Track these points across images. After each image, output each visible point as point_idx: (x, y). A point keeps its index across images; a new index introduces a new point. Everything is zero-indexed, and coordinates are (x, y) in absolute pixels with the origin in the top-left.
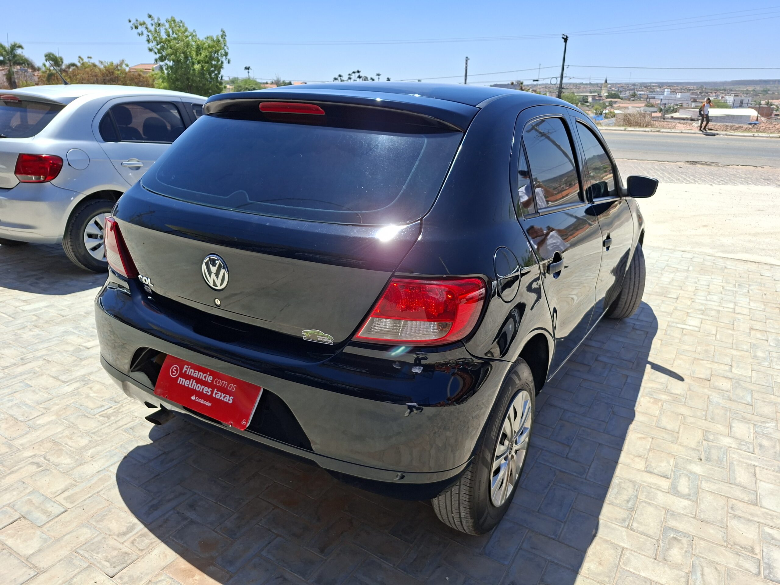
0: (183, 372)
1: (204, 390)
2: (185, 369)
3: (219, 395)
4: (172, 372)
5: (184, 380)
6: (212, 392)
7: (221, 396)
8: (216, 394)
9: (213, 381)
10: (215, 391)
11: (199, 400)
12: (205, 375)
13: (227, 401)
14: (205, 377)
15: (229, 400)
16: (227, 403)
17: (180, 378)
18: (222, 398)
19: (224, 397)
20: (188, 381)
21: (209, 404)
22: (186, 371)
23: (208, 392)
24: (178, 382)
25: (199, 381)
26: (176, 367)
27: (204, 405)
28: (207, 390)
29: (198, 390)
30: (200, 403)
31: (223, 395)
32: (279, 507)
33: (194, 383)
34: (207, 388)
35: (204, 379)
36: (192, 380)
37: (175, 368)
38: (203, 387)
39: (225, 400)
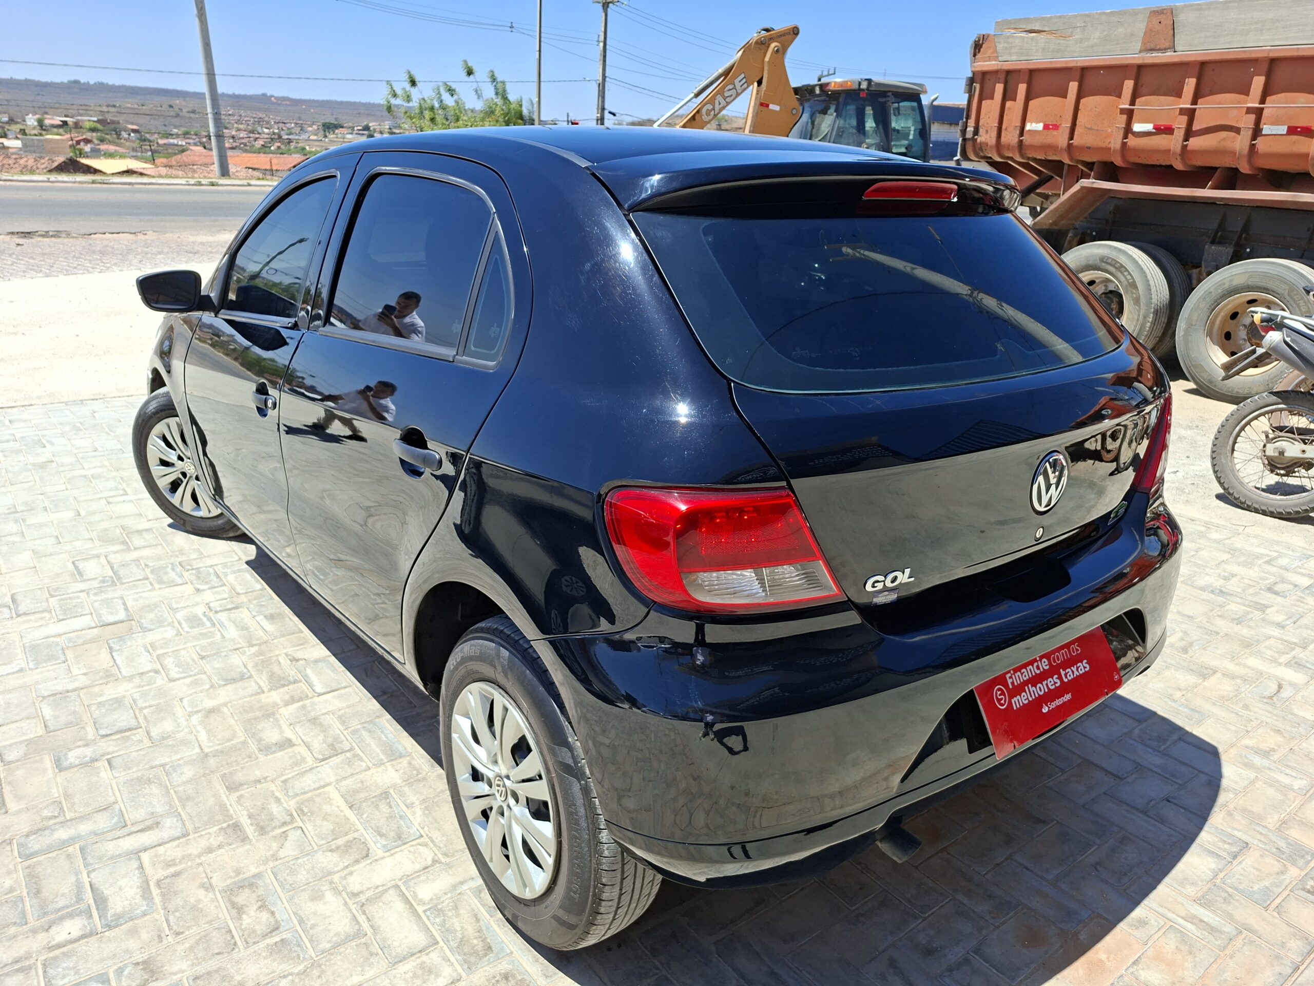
0: (1011, 687)
1: (1049, 685)
2: (1010, 681)
3: (1071, 673)
4: (999, 700)
5: (1018, 697)
6: (1060, 678)
7: (1073, 672)
8: (1064, 676)
9: (1050, 664)
10: (1063, 673)
11: (1053, 705)
12: (1036, 664)
13: (1083, 671)
14: (1038, 668)
15: (1085, 668)
16: (1086, 672)
17: (1013, 701)
18: (1076, 673)
19: (1077, 669)
20: (1024, 694)
21: (1068, 697)
22: (1013, 683)
23: (1055, 683)
25: (1035, 680)
26: (999, 689)
27: (1065, 703)
28: (1053, 683)
29: (1042, 693)
30: (1058, 707)
31: (1074, 669)
33: (1032, 689)
34: (1050, 679)
35: (1038, 672)
36: (1026, 688)
37: (999, 693)
38: (1045, 683)
39: (1070, 678)
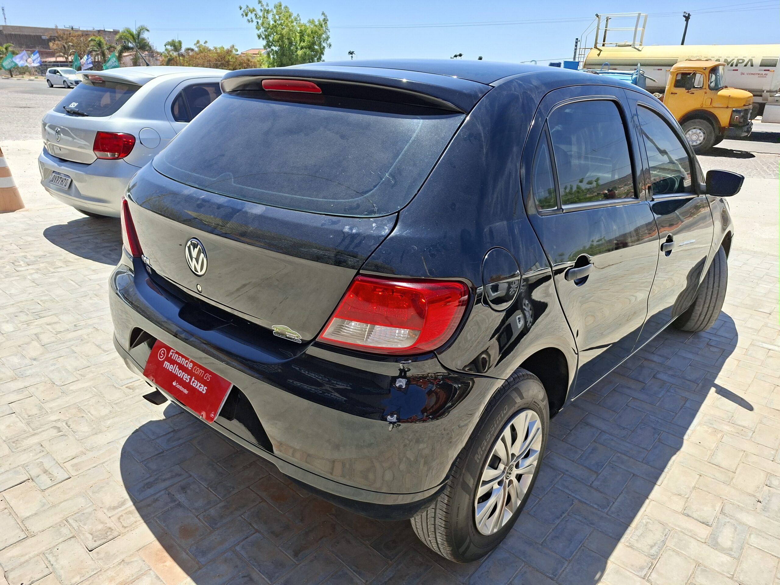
0: (169, 356)
1: (184, 376)
2: (171, 353)
3: (196, 384)
4: (160, 355)
5: (169, 364)
6: (191, 379)
7: (197, 385)
8: (194, 382)
9: (192, 368)
10: (193, 379)
11: (179, 387)
12: (187, 361)
13: (201, 390)
14: (187, 364)
15: (203, 390)
16: (201, 392)
17: (166, 362)
18: (197, 387)
19: (200, 386)
20: (172, 365)
21: (186, 392)
22: (171, 356)
23: (187, 379)
24: (164, 366)
25: (182, 367)
26: (164, 351)
27: (182, 392)
28: (186, 377)
29: (179, 376)
30: (179, 389)
31: (199, 384)
32: (266, 501)
33: (177, 369)
34: (186, 375)
35: (185, 365)
36: (175, 365)
37: (163, 352)
38: (184, 373)
39: (200, 390)
